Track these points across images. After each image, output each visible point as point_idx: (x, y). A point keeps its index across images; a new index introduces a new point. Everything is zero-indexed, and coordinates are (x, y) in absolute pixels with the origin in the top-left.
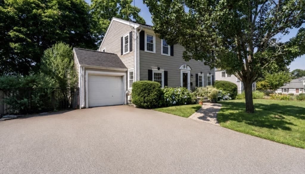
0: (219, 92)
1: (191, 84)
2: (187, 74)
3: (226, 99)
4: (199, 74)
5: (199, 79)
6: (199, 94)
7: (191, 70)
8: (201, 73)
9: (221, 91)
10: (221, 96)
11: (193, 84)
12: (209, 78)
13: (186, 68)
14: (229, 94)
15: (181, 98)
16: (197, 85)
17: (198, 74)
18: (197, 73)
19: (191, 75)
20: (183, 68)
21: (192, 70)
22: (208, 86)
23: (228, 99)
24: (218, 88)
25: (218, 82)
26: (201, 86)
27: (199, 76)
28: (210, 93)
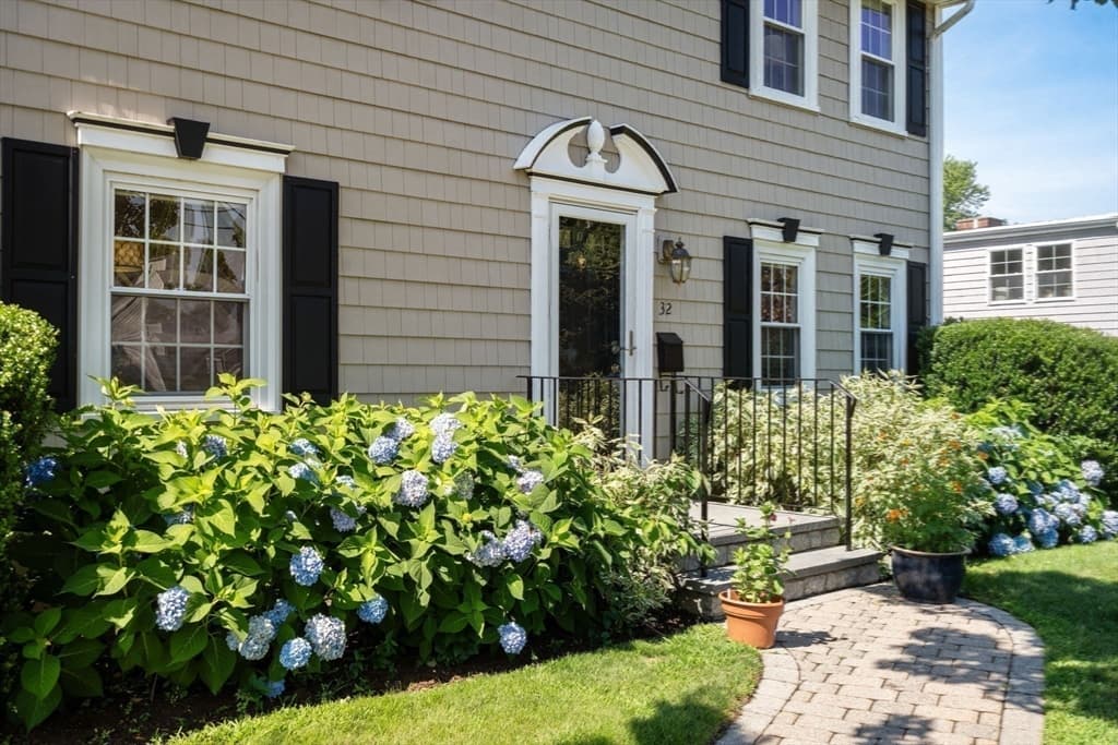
0: (992, 453)
1: (669, 352)
2: (612, 235)
3: (1066, 535)
4: (768, 248)
5: (766, 301)
6: (750, 476)
7: (662, 186)
8: (790, 230)
9: (1006, 435)
10: (1007, 501)
11: (688, 354)
12: (875, 288)
13: (596, 168)
14: (1092, 469)
15: (438, 556)
16: (736, 370)
17: (747, 245)
18: (739, 232)
19: (670, 253)
20: (558, 159)
21: (672, 189)
22: (859, 384)
23: (1088, 531)
24: (969, 401)
25: (973, 338)
26: (783, 373)
27: (765, 270)
28: (872, 461)
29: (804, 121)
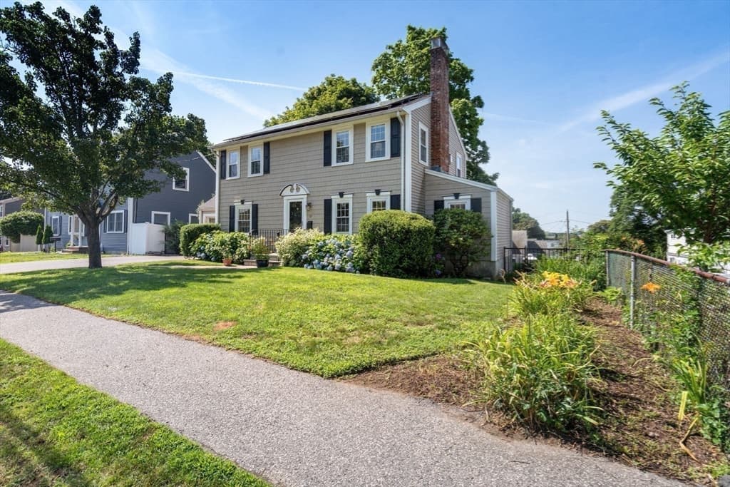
2: (299, 204)
4: (336, 200)
5: (338, 212)
7: (308, 192)
8: (341, 195)
11: (314, 225)
13: (295, 192)
17: (330, 200)
18: (328, 198)
20: (289, 191)
27: (336, 205)
29: (351, 167)
